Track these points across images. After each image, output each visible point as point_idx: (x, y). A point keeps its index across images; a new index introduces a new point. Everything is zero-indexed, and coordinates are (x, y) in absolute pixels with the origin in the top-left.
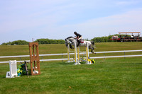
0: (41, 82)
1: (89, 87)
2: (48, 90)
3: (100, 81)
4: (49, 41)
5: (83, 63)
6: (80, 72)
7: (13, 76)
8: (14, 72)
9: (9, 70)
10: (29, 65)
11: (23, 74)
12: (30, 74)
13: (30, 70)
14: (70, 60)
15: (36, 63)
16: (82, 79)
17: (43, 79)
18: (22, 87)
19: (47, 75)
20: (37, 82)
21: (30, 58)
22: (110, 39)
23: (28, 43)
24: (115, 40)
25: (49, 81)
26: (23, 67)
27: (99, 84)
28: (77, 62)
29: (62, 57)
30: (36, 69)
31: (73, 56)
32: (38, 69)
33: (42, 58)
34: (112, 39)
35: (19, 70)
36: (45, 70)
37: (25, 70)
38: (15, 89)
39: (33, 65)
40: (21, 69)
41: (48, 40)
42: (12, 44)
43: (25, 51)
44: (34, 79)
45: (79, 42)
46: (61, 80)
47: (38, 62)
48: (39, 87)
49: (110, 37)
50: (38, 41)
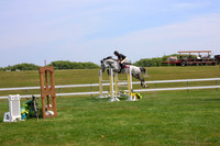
0: (57, 128)
1: (133, 136)
2: (69, 140)
3: (149, 127)
4: (70, 64)
5: (123, 98)
6: (119, 113)
7: (14, 118)
8: (16, 114)
9: (8, 109)
10: (39, 102)
11: (30, 116)
12: (41, 116)
13: (41, 110)
14: (102, 94)
15: (50, 99)
16: (122, 123)
17: (62, 124)
18: (29, 137)
19: (67, 117)
20: (52, 129)
21: (40, 91)
22: (164, 62)
23: (38, 68)
24: (173, 63)
25: (70, 127)
26: (30, 105)
27: (148, 131)
28: (114, 97)
29: (91, 89)
30: (50, 109)
31: (108, 89)
32: (53, 109)
33: (60, 90)
34: (168, 61)
35: (24, 110)
36: (64, 109)
37: (33, 111)
38: (17, 139)
39: (45, 102)
40: (27, 108)
41: (68, 62)
42: (13, 69)
43: (32, 80)
44: (47, 124)
45: (122, 67)
46: (89, 125)
47: (53, 98)
48: (55, 136)
49: (165, 58)
50: (54, 64)
